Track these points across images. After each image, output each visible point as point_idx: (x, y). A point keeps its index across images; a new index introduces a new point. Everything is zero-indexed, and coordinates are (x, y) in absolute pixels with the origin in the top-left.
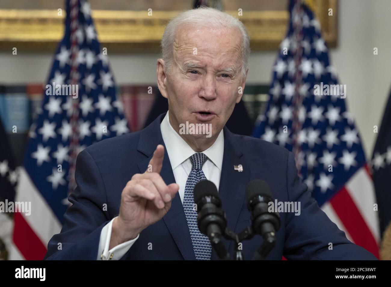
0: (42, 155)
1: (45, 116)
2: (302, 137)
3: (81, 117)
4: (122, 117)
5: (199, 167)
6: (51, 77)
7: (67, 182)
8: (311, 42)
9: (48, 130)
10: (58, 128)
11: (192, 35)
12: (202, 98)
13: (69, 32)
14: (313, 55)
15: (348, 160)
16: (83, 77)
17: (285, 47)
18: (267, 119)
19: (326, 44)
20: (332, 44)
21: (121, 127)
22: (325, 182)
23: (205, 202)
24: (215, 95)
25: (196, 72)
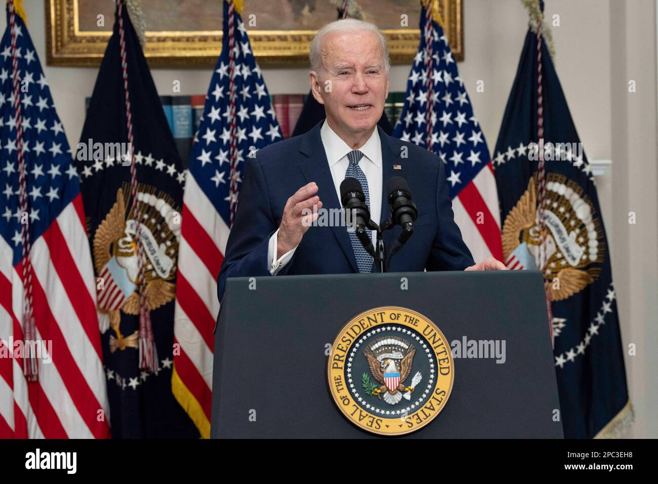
0: (205, 158)
1: (207, 124)
2: (434, 139)
3: (238, 124)
4: (275, 123)
5: (356, 162)
6: (212, 88)
7: (228, 182)
8: (441, 55)
9: (210, 136)
10: (219, 133)
11: (337, 41)
12: (356, 93)
13: (226, 48)
14: (442, 67)
15: (474, 158)
16: (240, 89)
17: (418, 58)
18: (404, 122)
19: (453, 56)
20: (459, 57)
21: (274, 133)
22: (454, 178)
23: (351, 197)
24: (367, 89)
25: (346, 73)
